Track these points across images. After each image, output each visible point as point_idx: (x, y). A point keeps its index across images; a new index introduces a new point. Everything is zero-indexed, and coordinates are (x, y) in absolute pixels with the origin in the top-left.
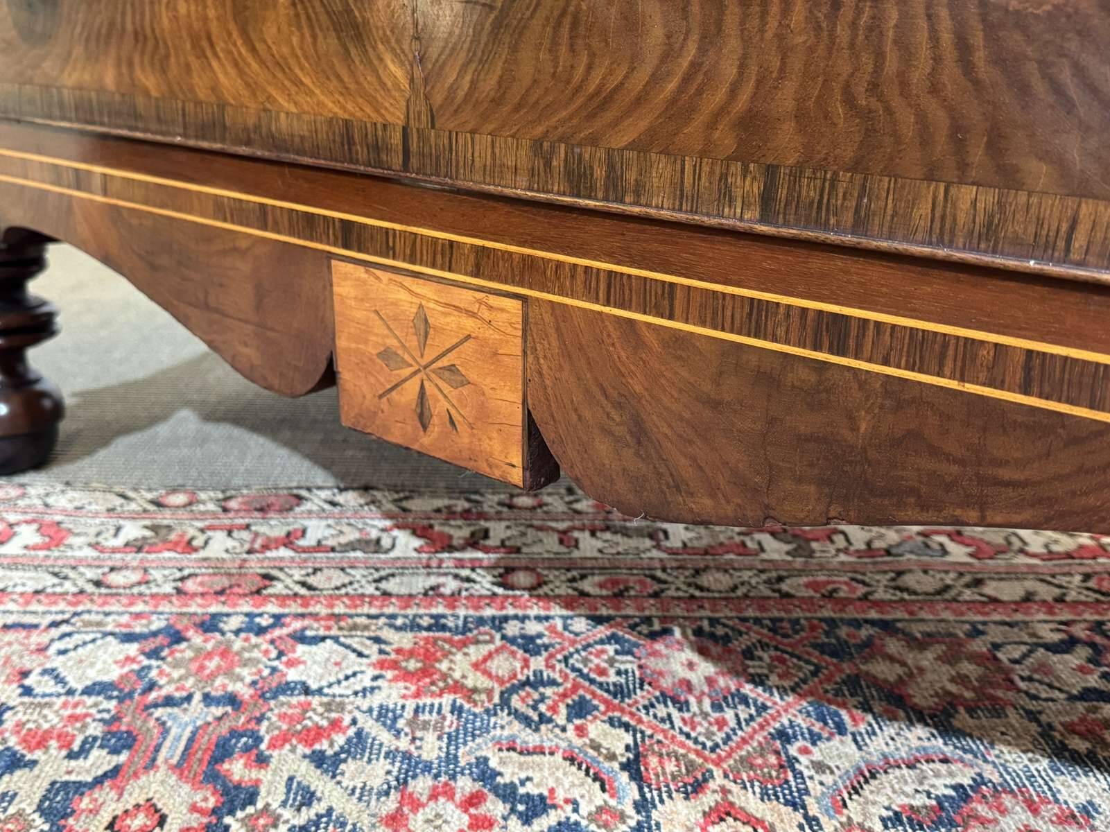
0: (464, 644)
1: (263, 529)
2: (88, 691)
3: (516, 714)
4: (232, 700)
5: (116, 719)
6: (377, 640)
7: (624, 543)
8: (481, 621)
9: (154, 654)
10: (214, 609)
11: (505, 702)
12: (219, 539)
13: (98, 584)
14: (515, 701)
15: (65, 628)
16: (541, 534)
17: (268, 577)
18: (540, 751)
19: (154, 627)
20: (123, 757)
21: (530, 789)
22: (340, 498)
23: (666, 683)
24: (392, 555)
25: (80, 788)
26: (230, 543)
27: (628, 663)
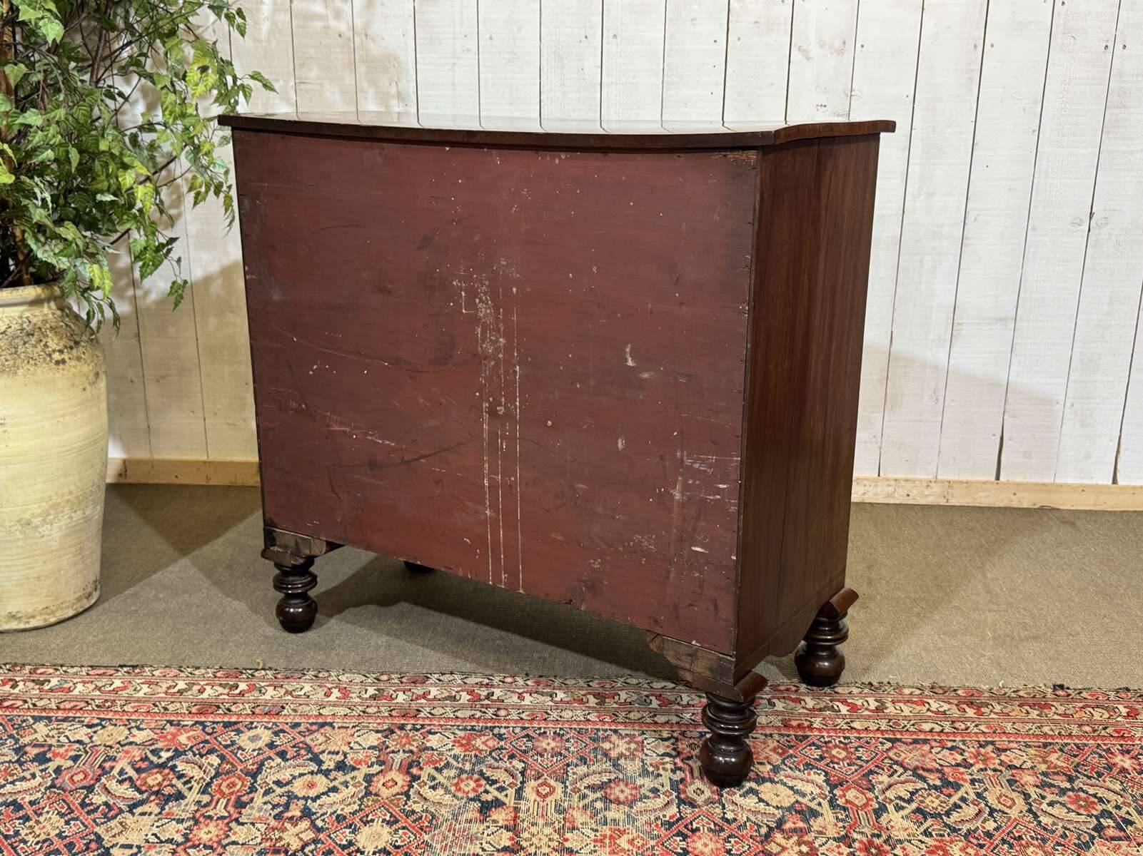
0: (480, 736)
1: (415, 691)
2: (369, 748)
3: (493, 758)
4: (411, 752)
5: (379, 757)
6: (453, 733)
7: (541, 698)
8: (487, 728)
9: (386, 737)
10: (402, 722)
11: (490, 754)
12: (401, 694)
13: (364, 712)
14: (493, 754)
15: (357, 728)
16: (512, 695)
17: (418, 710)
18: (498, 768)
19: (385, 728)
20: (383, 767)
21: (493, 778)
22: (441, 678)
23: (539, 749)
24: (460, 702)
25: (373, 775)
26: (405, 697)
27: (529, 744)
